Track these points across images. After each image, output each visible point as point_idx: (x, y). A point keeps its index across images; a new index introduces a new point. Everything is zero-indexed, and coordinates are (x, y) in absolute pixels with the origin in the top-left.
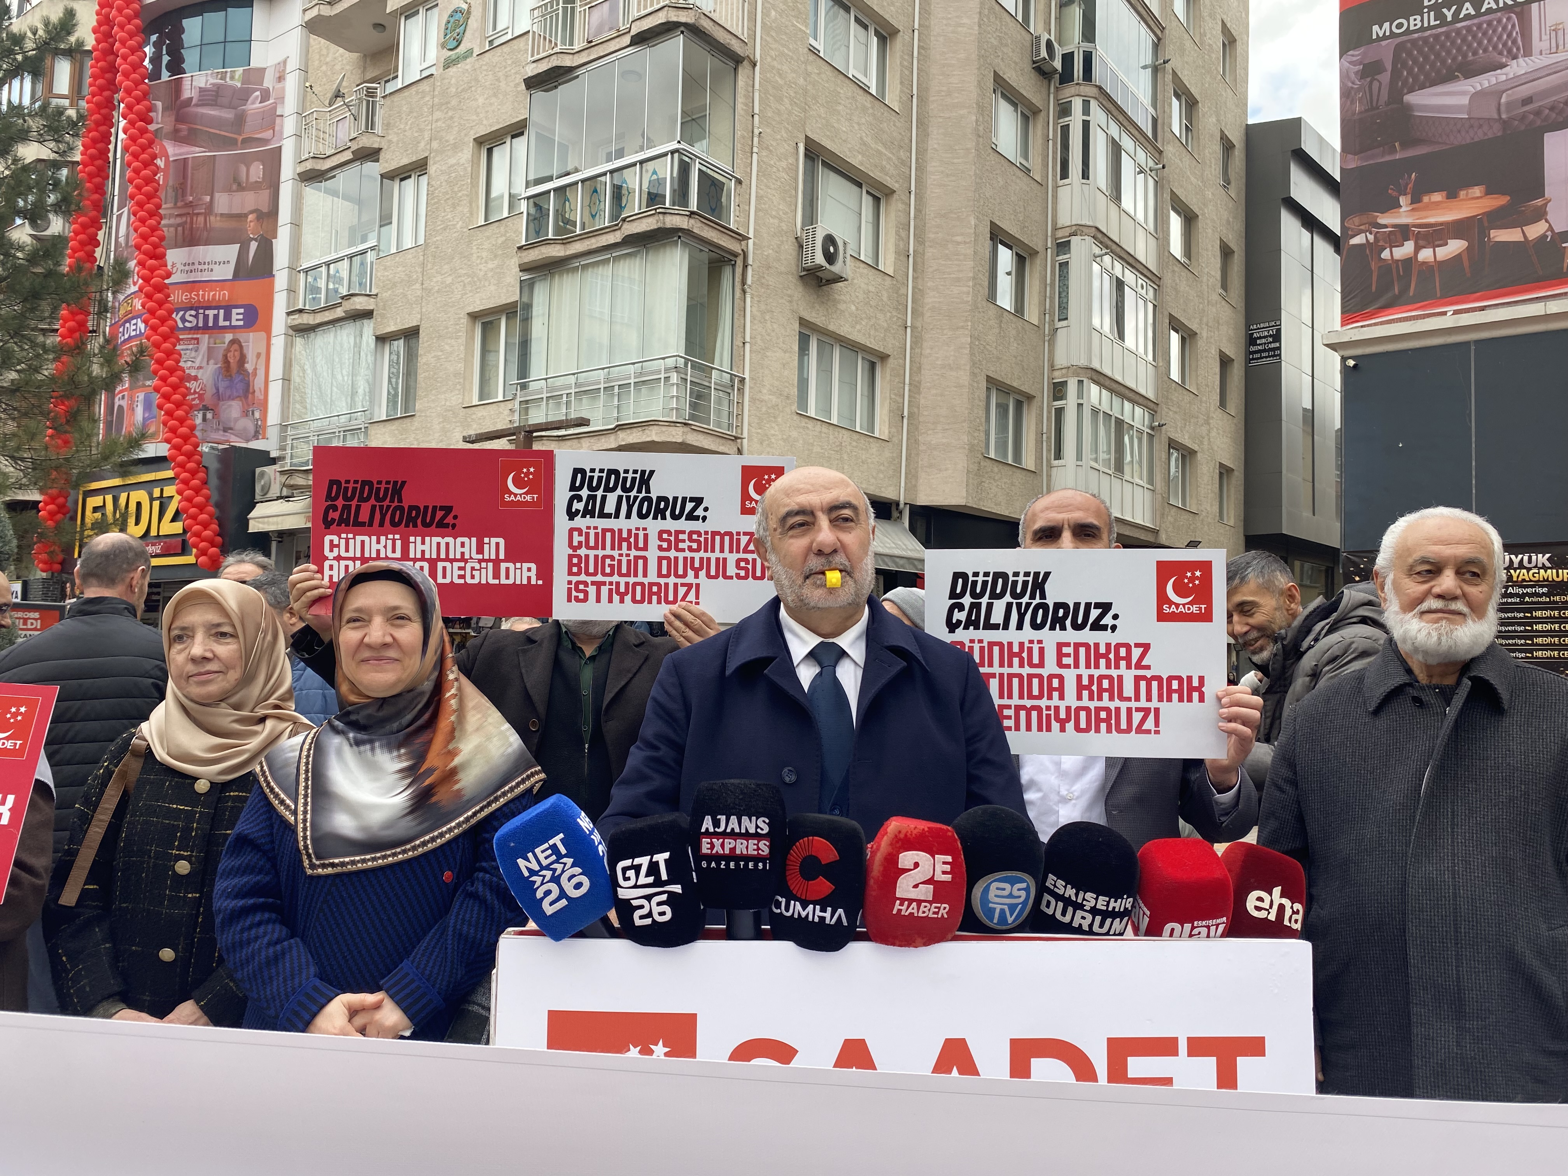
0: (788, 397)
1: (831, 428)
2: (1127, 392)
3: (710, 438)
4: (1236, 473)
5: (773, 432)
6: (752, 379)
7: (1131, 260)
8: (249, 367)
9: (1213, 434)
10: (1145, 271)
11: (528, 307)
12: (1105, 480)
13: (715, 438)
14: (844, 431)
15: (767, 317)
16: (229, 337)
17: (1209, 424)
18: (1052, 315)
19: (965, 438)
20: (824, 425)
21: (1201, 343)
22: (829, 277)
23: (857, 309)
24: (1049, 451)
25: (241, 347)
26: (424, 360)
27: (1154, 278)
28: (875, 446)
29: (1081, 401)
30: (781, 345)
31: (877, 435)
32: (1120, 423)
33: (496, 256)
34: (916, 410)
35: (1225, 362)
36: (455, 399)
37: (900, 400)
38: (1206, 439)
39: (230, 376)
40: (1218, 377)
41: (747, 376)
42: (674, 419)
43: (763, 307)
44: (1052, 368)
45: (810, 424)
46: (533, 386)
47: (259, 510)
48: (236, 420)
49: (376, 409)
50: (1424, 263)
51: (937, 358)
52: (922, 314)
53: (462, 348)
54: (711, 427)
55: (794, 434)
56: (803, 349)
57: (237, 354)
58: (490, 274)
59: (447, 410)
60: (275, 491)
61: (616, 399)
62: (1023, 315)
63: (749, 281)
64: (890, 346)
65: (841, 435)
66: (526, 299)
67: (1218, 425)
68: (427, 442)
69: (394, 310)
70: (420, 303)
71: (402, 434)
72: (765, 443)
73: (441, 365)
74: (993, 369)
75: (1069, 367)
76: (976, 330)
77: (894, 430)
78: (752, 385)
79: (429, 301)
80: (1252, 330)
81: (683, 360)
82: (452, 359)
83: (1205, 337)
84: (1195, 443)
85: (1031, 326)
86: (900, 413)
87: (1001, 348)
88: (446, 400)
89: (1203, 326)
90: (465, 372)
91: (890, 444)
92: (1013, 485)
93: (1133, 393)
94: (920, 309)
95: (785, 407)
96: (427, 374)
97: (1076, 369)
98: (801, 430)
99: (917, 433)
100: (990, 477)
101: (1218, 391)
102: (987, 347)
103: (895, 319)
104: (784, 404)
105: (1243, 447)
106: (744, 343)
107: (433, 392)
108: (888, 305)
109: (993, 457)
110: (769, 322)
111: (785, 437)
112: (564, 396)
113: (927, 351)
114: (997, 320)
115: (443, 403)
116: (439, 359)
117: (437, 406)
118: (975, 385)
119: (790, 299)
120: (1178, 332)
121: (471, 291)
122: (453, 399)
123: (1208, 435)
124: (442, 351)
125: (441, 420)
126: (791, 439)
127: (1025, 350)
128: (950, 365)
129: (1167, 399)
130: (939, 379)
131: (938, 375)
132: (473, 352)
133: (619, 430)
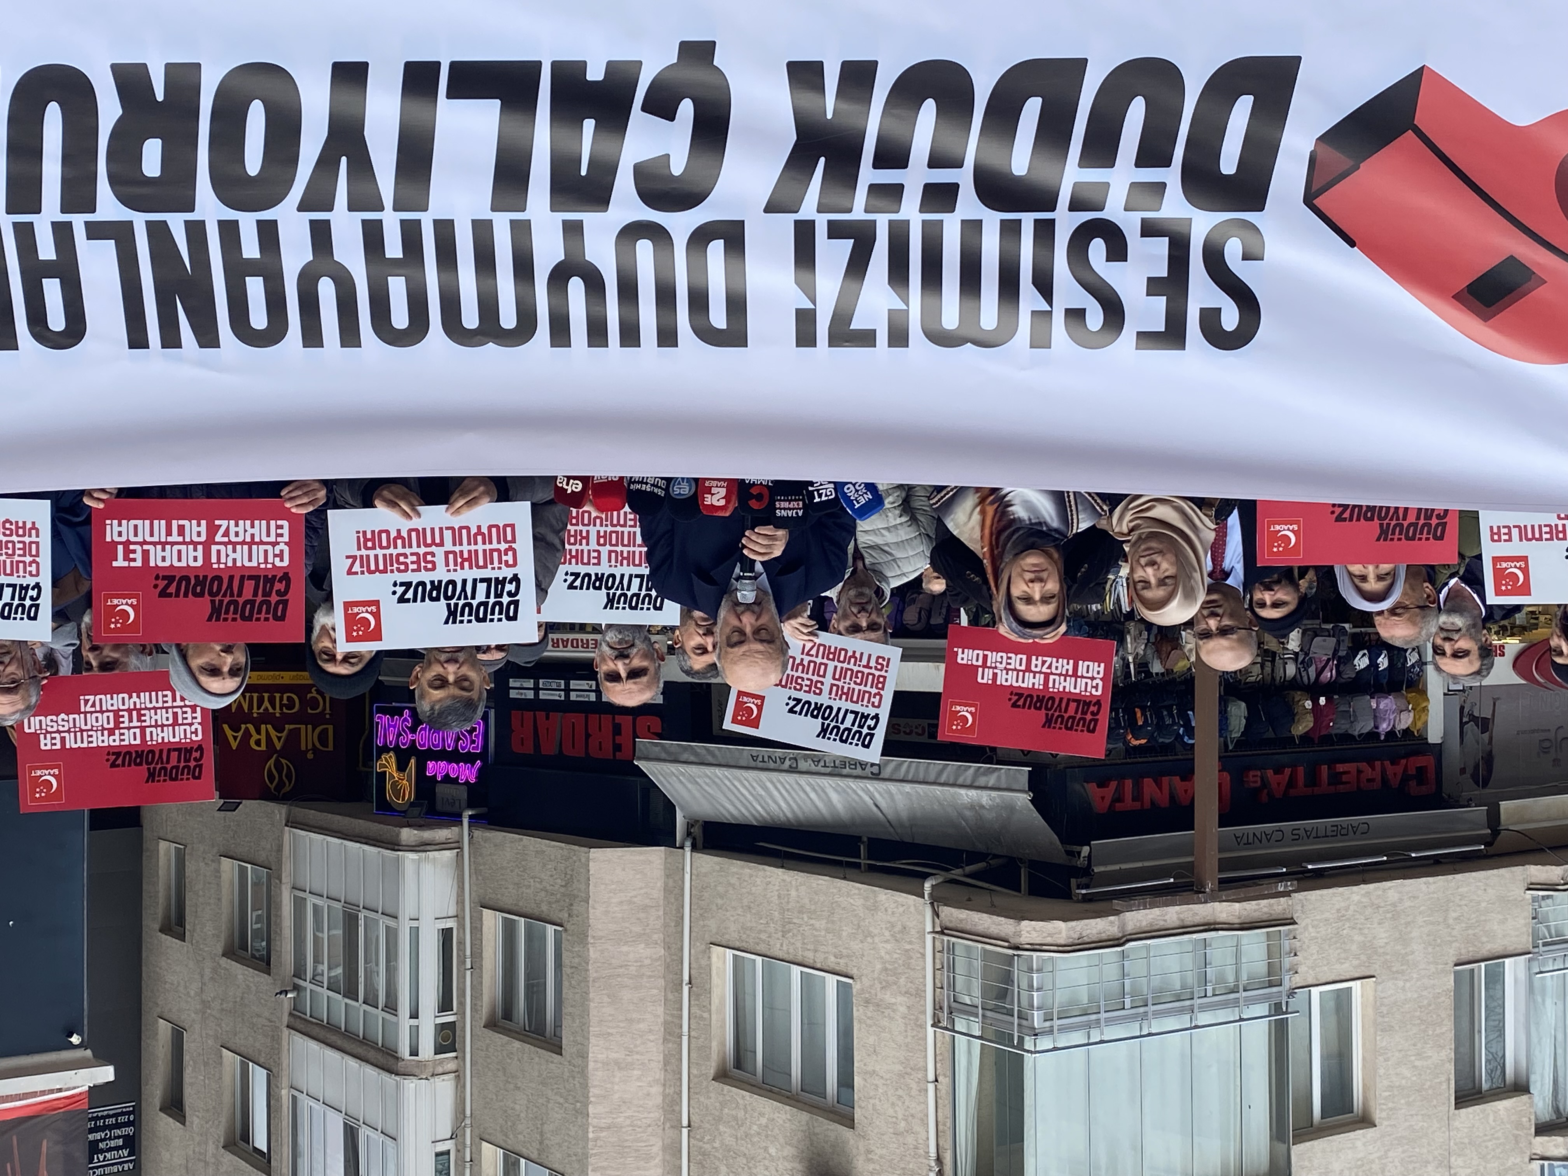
0: (867, 1001)
1: (799, 959)
2: (339, 1042)
3: (980, 929)
4: (157, 926)
5: (888, 946)
6: (923, 1027)
9: (194, 988)
11: (1278, 1133)
12: (374, 900)
13: (975, 930)
14: (781, 955)
15: (903, 1124)
17: (203, 1002)
18: (460, 1161)
19: (593, 954)
20: (810, 962)
21: (219, 1132)
23: (766, 1149)
24: (461, 943)
28: (732, 936)
29: (414, 1022)
30: (880, 1082)
31: (730, 953)
32: (351, 993)
34: (670, 996)
35: (175, 1106)
36: (1389, 990)
37: (695, 1010)
38: (206, 978)
41: (930, 1031)
42: (1035, 955)
43: (910, 1139)
44: (458, 1075)
45: (831, 962)
46: (1262, 1009)
49: (1522, 975)
51: (639, 1079)
52: (664, 1149)
53: (1382, 1071)
54: (980, 946)
55: (855, 946)
56: (846, 1080)
59: (1402, 972)
61: (1127, 990)
64: (712, 1095)
65: (785, 948)
66: (1281, 1147)
67: (187, 1002)
68: (1432, 923)
69: (1500, 1134)
70: (1456, 1144)
71: (1474, 935)
72: (898, 927)
73: (1414, 1045)
74: (552, 1066)
75: (432, 1075)
76: (580, 1126)
77: (704, 962)
78: (922, 1017)
79: (1441, 1147)
80: (131, 1161)
81: (1026, 1047)
82: (1397, 1054)
83: (211, 1143)
84: (226, 969)
85: (492, 1139)
86: (694, 989)
87: (540, 1101)
88: (1403, 989)
89: (213, 1160)
90: (1375, 1033)
91: (708, 939)
92: (517, 885)
93: (329, 1041)
94: (668, 1158)
95: (871, 986)
96: (1438, 1031)
97: (422, 1072)
98: (845, 952)
99: (668, 960)
100: (552, 894)
101: (186, 1058)
102: (562, 1100)
103: (707, 1138)
104: (873, 992)
105: (144, 968)
106: (936, 1081)
107: (1426, 1002)
108: (719, 1159)
109: (549, 926)
110: (900, 1116)
111: (869, 940)
112: (1209, 993)
113: (656, 1090)
114: (546, 1142)
115: (1408, 985)
116: (1418, 1054)
117: (1418, 980)
118: (579, 1039)
119: (870, 1156)
120: (256, 1150)
121: (1372, 1162)
122: (1392, 992)
123: (203, 984)
124: (1414, 1067)
125: (1410, 957)
126: (860, 937)
127: (501, 1101)
128: (620, 1069)
129: (273, 1036)
130: (636, 1046)
131: (637, 1053)
132: (1364, 1066)
133: (1118, 939)
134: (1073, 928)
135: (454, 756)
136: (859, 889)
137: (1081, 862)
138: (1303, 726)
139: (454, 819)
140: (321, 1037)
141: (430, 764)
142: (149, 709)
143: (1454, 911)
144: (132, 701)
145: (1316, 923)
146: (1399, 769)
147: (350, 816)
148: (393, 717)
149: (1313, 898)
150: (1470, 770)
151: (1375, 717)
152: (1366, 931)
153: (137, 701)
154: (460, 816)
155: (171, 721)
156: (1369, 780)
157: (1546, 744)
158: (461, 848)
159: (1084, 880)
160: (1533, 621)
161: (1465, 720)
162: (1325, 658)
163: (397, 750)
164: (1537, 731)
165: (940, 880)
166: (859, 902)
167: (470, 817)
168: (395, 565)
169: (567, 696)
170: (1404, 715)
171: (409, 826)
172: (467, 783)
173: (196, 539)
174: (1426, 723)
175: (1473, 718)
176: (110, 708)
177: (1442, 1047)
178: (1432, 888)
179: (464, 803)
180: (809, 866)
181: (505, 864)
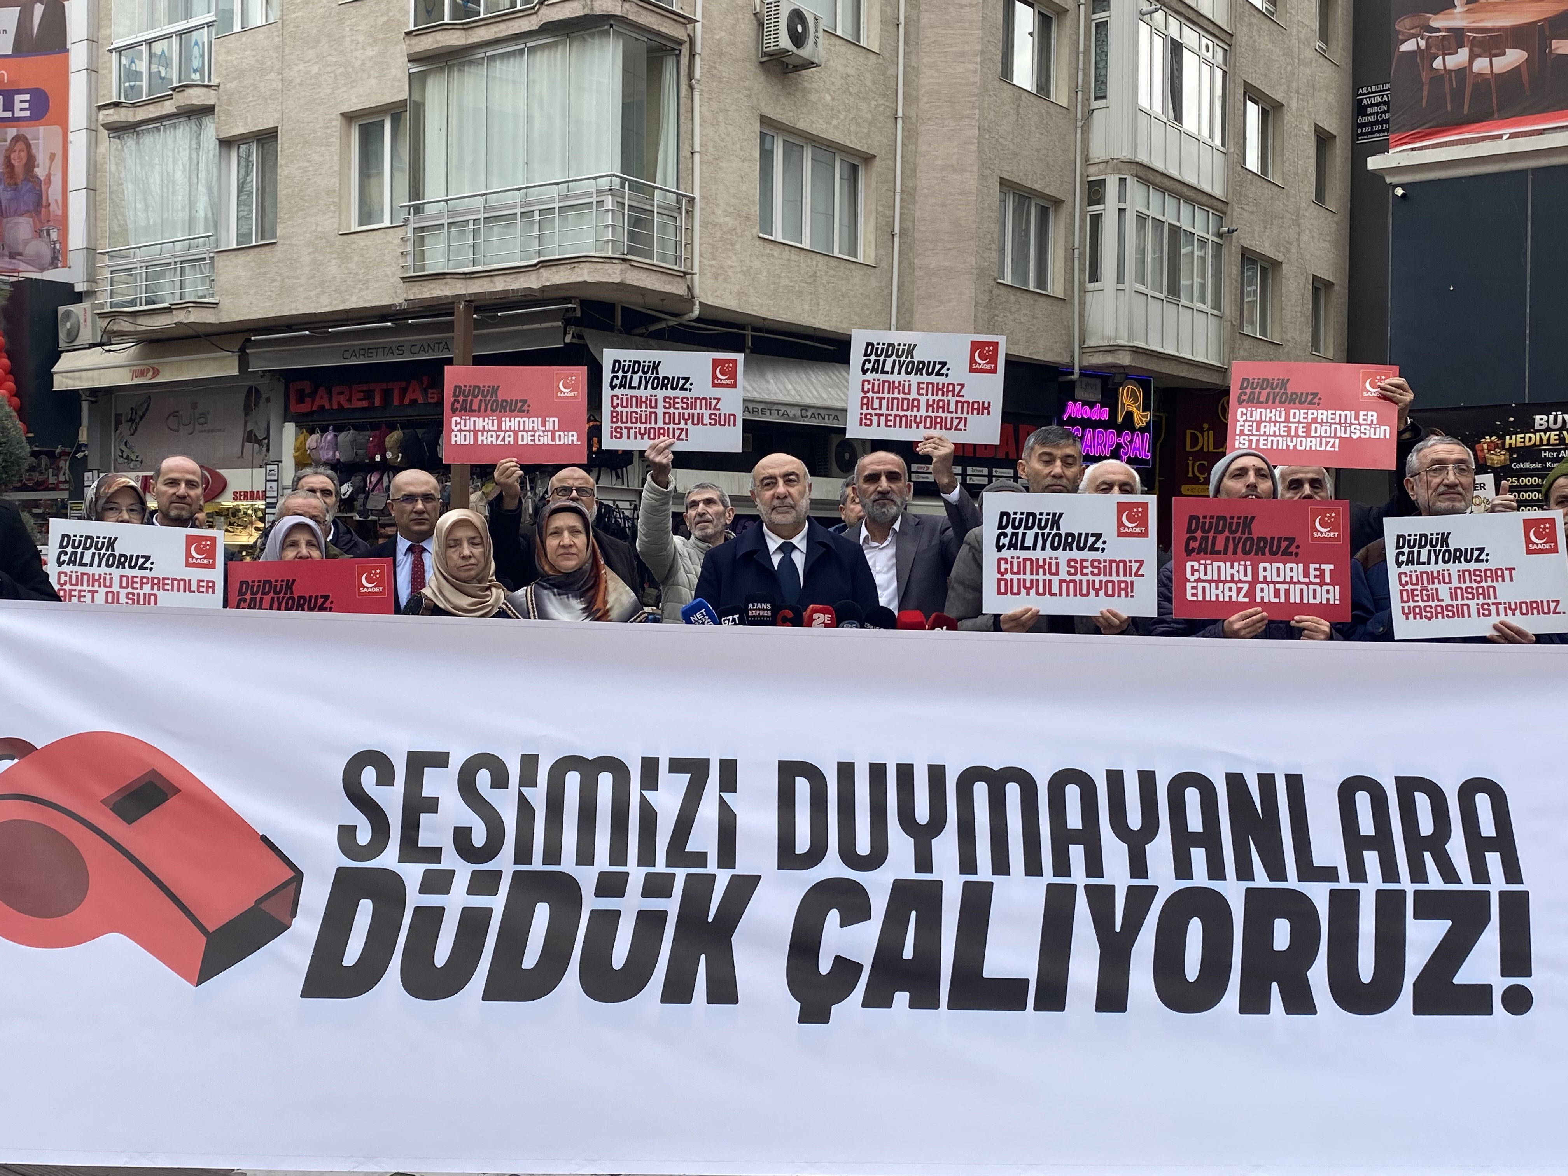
0: (748, 219)
1: (803, 253)
3: (654, 276)
4: (1336, 288)
5: (729, 263)
6: (702, 197)
7: (1192, 15)
8: (40, 172)
9: (1305, 238)
10: (1211, 28)
11: (419, 109)
12: (1155, 305)
13: (659, 275)
14: (819, 257)
15: (721, 118)
16: (12, 132)
17: (1298, 225)
18: (1086, 92)
19: (972, 260)
20: (793, 250)
21: (1288, 118)
22: (798, 62)
23: (833, 99)
24: (1082, 270)
25: (28, 146)
26: (286, 172)
27: (1223, 36)
28: (857, 275)
29: (1123, 206)
30: (739, 152)
31: (860, 259)
32: (1175, 231)
33: (376, 41)
34: (910, 225)
35: (1323, 139)
36: (329, 224)
37: (889, 213)
38: (1295, 244)
39: (16, 184)
40: (1313, 161)
41: (697, 195)
42: (610, 254)
43: (715, 105)
44: (1086, 162)
45: (776, 251)
46: (429, 209)
47: (66, 362)
48: (26, 243)
49: (223, 235)
50: (1479, 74)
51: (937, 157)
52: (917, 100)
53: (336, 158)
54: (655, 262)
55: (756, 264)
56: (766, 156)
57: (24, 155)
58: (369, 64)
59: (318, 238)
60: (86, 335)
61: (537, 226)
62: (1048, 95)
63: (697, 75)
64: (877, 144)
65: (814, 263)
66: (416, 97)
67: (1312, 225)
68: (293, 277)
69: (243, 106)
70: (278, 99)
71: (260, 268)
72: (721, 278)
73: (309, 179)
74: (1009, 169)
75: (1107, 162)
76: (986, 119)
77: (882, 252)
78: (703, 205)
79: (289, 97)
80: (1361, 95)
81: (619, 180)
82: (323, 172)
83: (1294, 109)
84: (1279, 252)
85: (1059, 109)
86: (890, 230)
87: (1019, 140)
88: (317, 225)
89: (1292, 95)
90: (340, 189)
91: (877, 271)
92: (1035, 318)
93: (1194, 191)
94: (914, 93)
95: (744, 231)
96: (290, 190)
97: (1117, 164)
98: (765, 259)
99: (911, 254)
100: (1005, 309)
101: (1313, 179)
102: (1001, 140)
103: (882, 109)
104: (743, 226)
105: (1348, 253)
106: (692, 153)
107: (300, 213)
108: (872, 91)
109: (1010, 283)
110: (723, 124)
111: (745, 269)
112: (471, 222)
113: (923, 148)
114: (1014, 107)
115: (313, 228)
116: (306, 172)
117: (305, 232)
118: (985, 190)
119: (748, 92)
120: (1256, 103)
121: (345, 85)
122: (326, 223)
123: (1298, 240)
124: (309, 162)
125: (311, 250)
126: (752, 271)
127: (1051, 141)
128: (952, 166)
129: (1240, 196)
130: (939, 184)
131: (937, 179)
132: (350, 163)
133: (542, 267)
134: (578, 276)
135: (1086, 423)
136: (753, 310)
137: (572, 330)
138: (394, 437)
139: (1087, 373)
140: (1199, 194)
141: (1106, 417)
142: (1280, 435)
143: (276, 287)
144: (1294, 443)
145: (386, 279)
146: (318, 402)
147: (1173, 376)
148: (1136, 456)
149: (387, 299)
150: (263, 400)
151: (336, 444)
152: (346, 271)
153: (1289, 443)
154: (1081, 374)
155: (1263, 425)
156: (342, 393)
157: (202, 421)
158: (1081, 348)
159: (570, 315)
160: (211, 520)
161: (266, 441)
162: (375, 492)
163: (1133, 429)
164: (209, 431)
165: (686, 317)
166: (753, 299)
167: (1072, 373)
168: (1102, 566)
169: (990, 472)
170: (314, 445)
171: (1124, 367)
172: (1075, 401)
173: (1265, 586)
174: (296, 439)
175: (259, 442)
176: (1313, 439)
177: (287, 177)
178: (293, 305)
179: (1078, 385)
180: (794, 329)
181: (1045, 334)
